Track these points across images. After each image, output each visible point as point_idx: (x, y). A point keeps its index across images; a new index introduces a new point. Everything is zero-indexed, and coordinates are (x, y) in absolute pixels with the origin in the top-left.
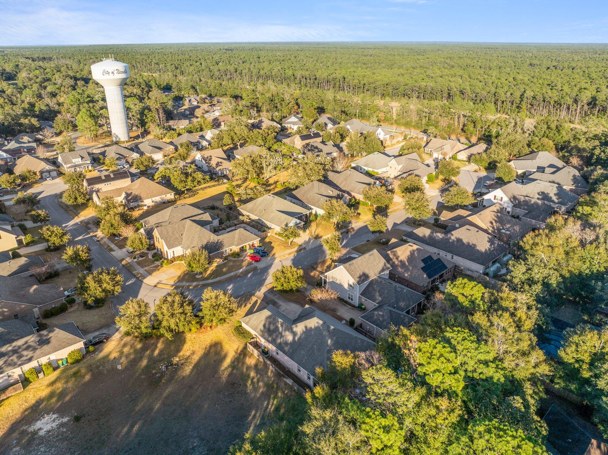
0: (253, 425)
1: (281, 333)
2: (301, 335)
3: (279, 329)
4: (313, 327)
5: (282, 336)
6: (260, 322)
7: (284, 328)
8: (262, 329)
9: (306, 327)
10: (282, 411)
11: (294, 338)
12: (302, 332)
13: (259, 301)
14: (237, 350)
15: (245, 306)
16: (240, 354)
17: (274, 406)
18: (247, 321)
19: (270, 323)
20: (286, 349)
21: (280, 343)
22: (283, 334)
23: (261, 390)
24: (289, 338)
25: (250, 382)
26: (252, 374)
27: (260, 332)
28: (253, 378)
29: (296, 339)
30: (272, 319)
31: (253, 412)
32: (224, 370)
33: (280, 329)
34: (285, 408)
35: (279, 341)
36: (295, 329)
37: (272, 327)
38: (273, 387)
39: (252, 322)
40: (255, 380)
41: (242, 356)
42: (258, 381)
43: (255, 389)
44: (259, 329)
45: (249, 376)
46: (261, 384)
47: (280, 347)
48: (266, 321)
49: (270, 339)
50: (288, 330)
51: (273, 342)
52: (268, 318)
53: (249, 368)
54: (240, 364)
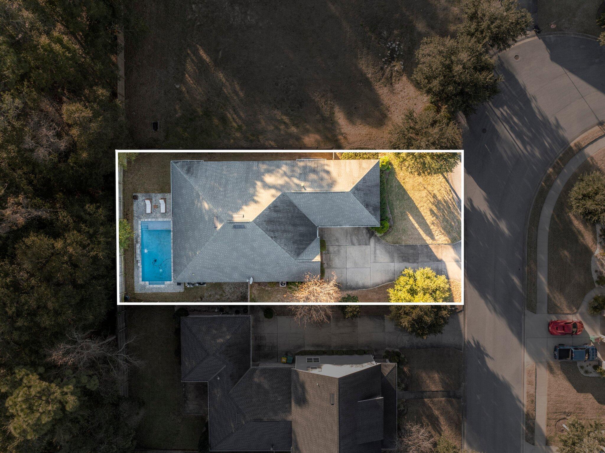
0: (227, 84)
1: (290, 177)
2: (256, 190)
3: (298, 179)
4: (245, 206)
7: (293, 184)
9: (256, 202)
10: (216, 121)
11: (262, 181)
12: (257, 193)
13: (428, 240)
14: (345, 138)
15: (431, 211)
16: (335, 136)
17: (232, 120)
22: (286, 178)
29: (259, 184)
31: (241, 94)
32: (332, 108)
33: (296, 180)
34: (217, 126)
36: (273, 191)
41: (329, 136)
45: (297, 126)
50: (282, 186)
54: (322, 128)
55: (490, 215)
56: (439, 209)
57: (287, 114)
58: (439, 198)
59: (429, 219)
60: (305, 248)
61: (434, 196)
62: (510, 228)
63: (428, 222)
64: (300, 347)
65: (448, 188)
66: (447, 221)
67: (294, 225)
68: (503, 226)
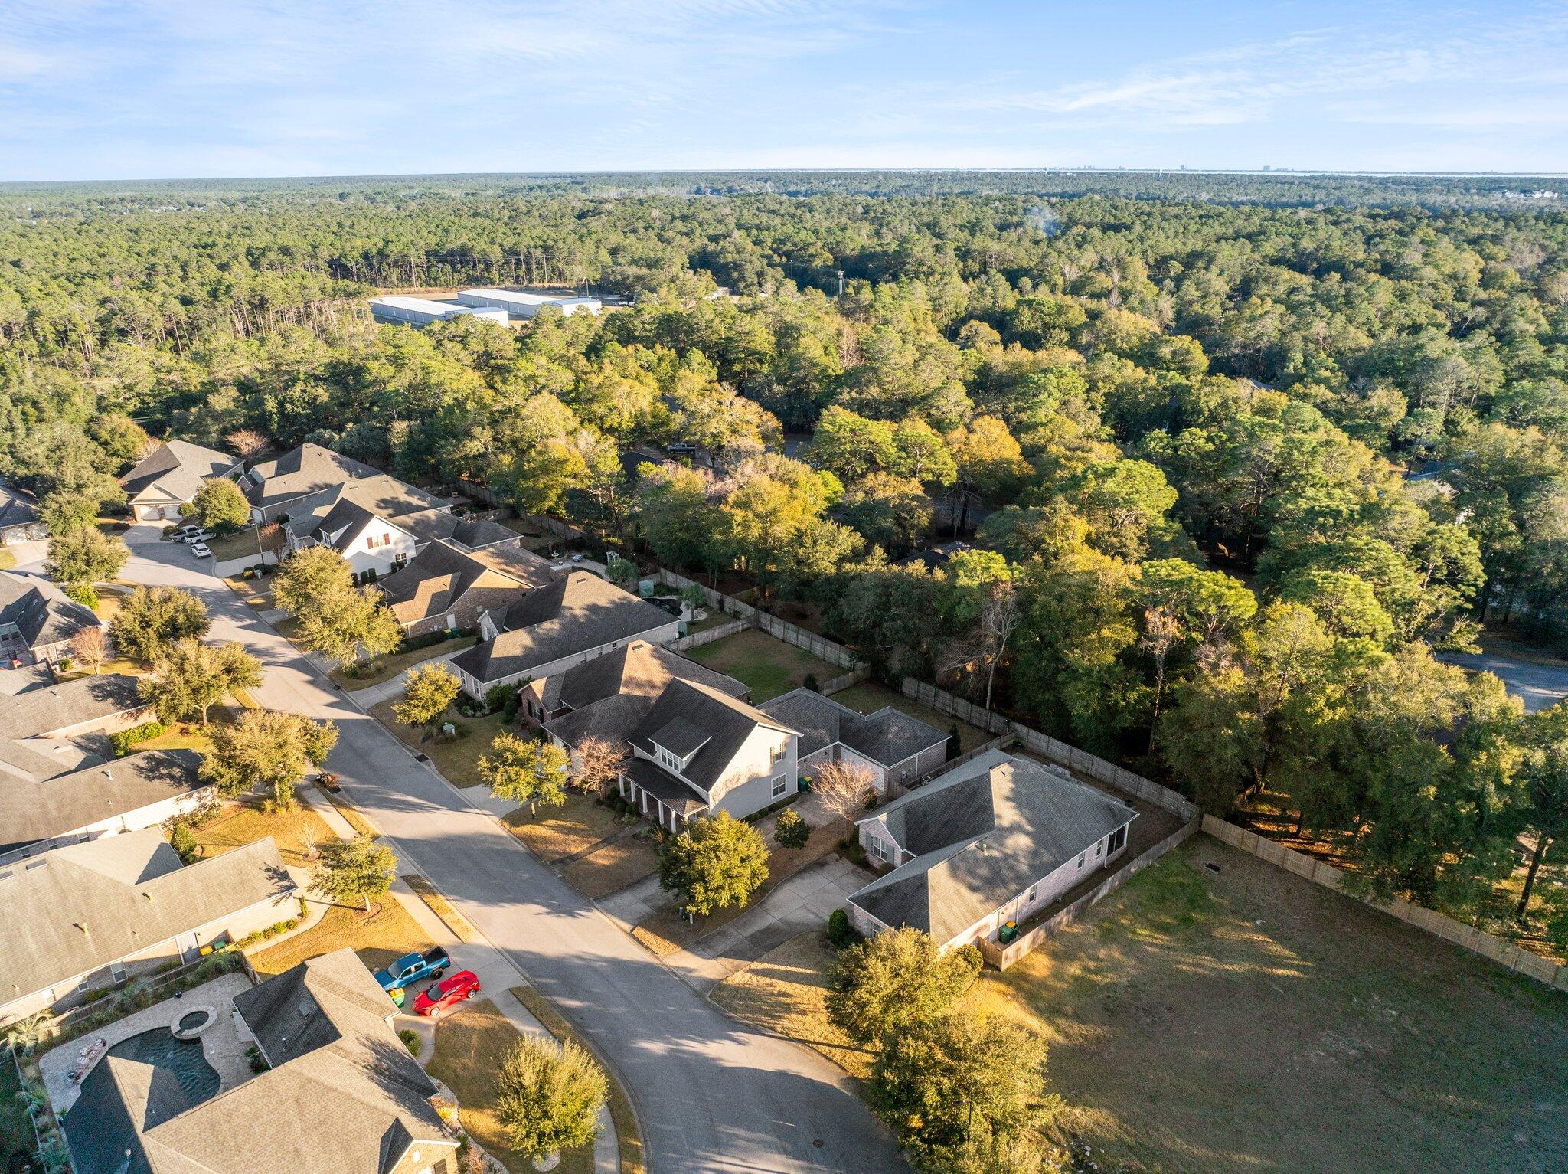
1: (1007, 857)
2: (1022, 815)
3: (995, 858)
4: (1012, 786)
5: (1015, 856)
6: (961, 897)
7: (996, 845)
8: (979, 896)
9: (1008, 799)
11: (1027, 833)
12: (1017, 811)
13: (756, 965)
14: (1005, 993)
15: (788, 995)
16: (1019, 989)
17: (1156, 934)
18: (944, 932)
19: (971, 872)
20: (1046, 858)
21: (1032, 867)
22: (1009, 852)
23: (1117, 955)
24: (1021, 842)
25: (1095, 978)
26: (1074, 969)
27: (988, 906)
28: (1085, 969)
29: (1029, 828)
30: (963, 865)
31: (1185, 966)
32: (1068, 1036)
33: (995, 853)
34: (1159, 914)
35: (1024, 868)
36: (1005, 823)
37: (984, 871)
38: (1110, 930)
39: (951, 920)
40: (1092, 965)
41: (1025, 985)
42: (1097, 959)
43: (1116, 967)
44: (979, 906)
45: (1076, 979)
46: (1102, 953)
47: (1041, 870)
48: (963, 882)
49: (1013, 887)
50: (1003, 837)
51: (1023, 882)
52: (954, 871)
53: (1057, 975)
54: (1046, 994)
55: (692, 1046)
56: (780, 1004)
57: (1108, 987)
58: (794, 1016)
59: (781, 986)
60: (907, 823)
61: (804, 1013)
62: (644, 1052)
63: (780, 982)
64: (802, 802)
65: (792, 1034)
66: (753, 1000)
67: (945, 824)
68: (657, 1047)
